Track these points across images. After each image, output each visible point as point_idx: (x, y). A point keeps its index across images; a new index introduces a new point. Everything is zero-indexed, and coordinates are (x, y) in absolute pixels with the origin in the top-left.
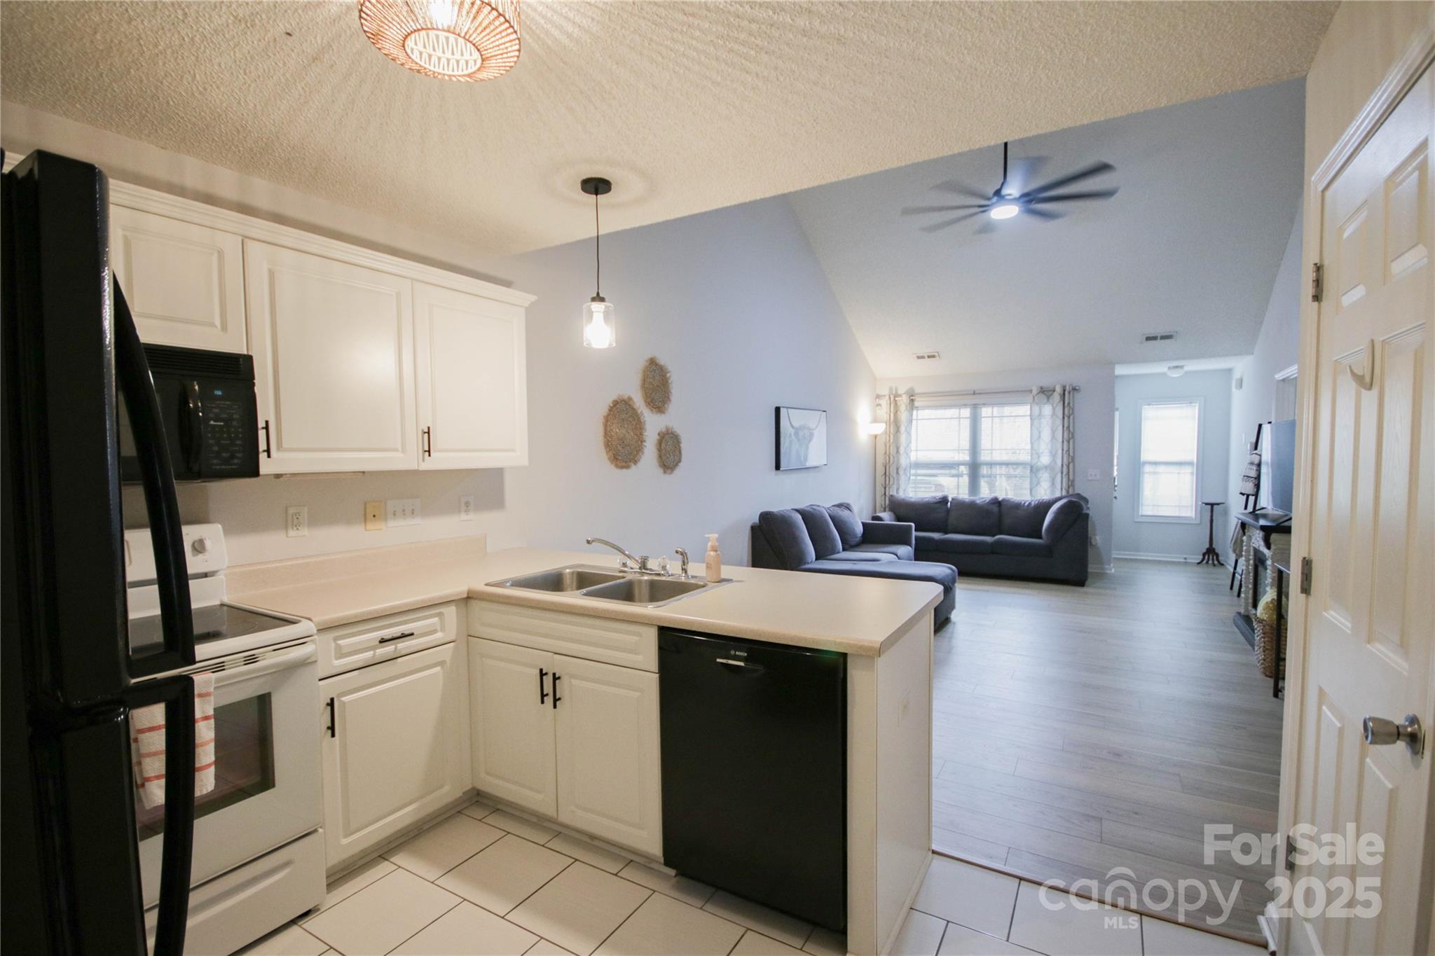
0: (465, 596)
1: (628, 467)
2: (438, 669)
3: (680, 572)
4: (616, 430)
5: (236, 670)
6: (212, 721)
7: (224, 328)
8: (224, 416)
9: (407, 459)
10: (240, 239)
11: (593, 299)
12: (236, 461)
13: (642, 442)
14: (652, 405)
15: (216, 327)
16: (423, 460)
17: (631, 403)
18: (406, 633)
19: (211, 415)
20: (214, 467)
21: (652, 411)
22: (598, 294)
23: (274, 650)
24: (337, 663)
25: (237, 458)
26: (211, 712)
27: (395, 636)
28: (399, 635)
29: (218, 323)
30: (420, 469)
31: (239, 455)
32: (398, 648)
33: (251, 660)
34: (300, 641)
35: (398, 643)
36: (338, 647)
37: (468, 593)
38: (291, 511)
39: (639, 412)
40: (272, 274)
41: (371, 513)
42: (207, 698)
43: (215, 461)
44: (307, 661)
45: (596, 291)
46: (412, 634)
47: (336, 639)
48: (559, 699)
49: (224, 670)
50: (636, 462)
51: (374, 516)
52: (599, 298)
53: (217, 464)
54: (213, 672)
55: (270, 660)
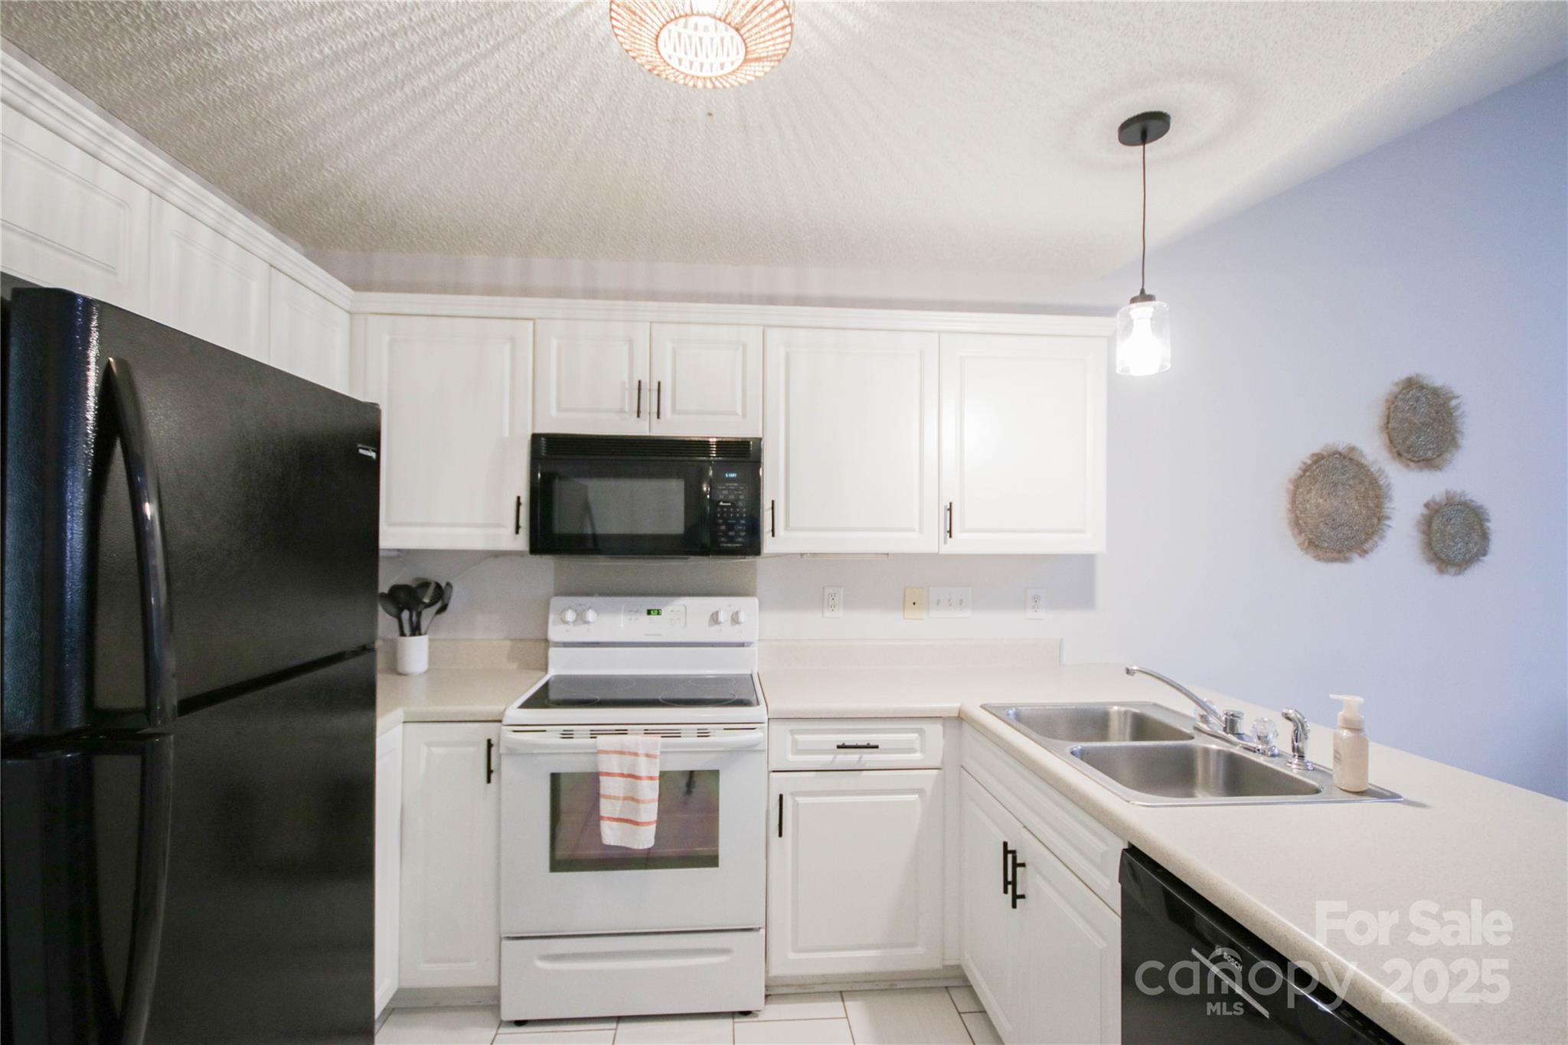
0: (956, 715)
1: (1346, 560)
2: (914, 797)
3: (1290, 751)
4: (1315, 500)
5: (689, 739)
6: (657, 782)
7: (744, 415)
8: (732, 497)
9: (926, 540)
10: (762, 328)
11: (1134, 300)
12: (740, 539)
13: (1379, 519)
14: (1409, 456)
15: (737, 414)
16: (945, 542)
17: (1355, 456)
18: (872, 744)
19: (721, 497)
20: (722, 545)
21: (1408, 466)
22: (1142, 291)
23: (725, 729)
24: (791, 758)
25: (740, 536)
26: (657, 774)
27: (859, 744)
28: (865, 744)
29: (740, 413)
30: (941, 553)
31: (743, 534)
32: (863, 759)
33: (703, 734)
34: (749, 726)
35: (866, 753)
36: (795, 742)
37: (959, 713)
38: (828, 590)
39: (1373, 469)
40: (788, 357)
41: (911, 600)
42: (653, 760)
43: (723, 539)
44: (755, 749)
45: (1141, 287)
46: (876, 747)
47: (792, 732)
48: (1023, 897)
49: (680, 737)
50: (1364, 553)
51: (914, 604)
52: (1144, 297)
53: (723, 542)
54: (662, 737)
55: (721, 738)
